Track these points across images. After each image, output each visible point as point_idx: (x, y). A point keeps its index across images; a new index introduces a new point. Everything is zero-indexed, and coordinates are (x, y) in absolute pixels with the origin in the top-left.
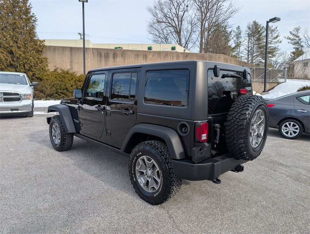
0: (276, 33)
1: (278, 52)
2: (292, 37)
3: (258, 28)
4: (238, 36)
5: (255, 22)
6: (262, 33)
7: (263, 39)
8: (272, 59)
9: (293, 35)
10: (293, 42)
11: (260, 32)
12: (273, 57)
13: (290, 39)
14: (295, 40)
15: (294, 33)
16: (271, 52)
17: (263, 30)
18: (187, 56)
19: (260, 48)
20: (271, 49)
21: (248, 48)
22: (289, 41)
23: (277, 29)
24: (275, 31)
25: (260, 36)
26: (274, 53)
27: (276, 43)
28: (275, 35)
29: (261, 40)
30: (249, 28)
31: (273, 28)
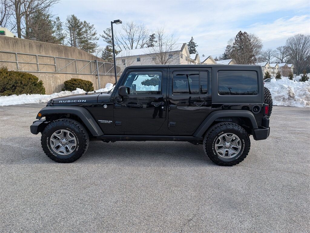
0: (94, 31)
1: (97, 48)
2: (106, 36)
3: (78, 23)
4: (59, 27)
5: (73, 16)
6: (81, 29)
7: (83, 34)
8: (93, 54)
9: (107, 34)
10: (107, 40)
11: (79, 27)
12: (93, 52)
13: (104, 37)
14: (108, 39)
15: (107, 32)
16: (92, 48)
17: (82, 26)
18: (41, 46)
19: (82, 43)
20: (91, 45)
21: (71, 41)
22: (104, 39)
23: (94, 27)
24: (93, 29)
25: (80, 31)
26: (94, 49)
27: (94, 39)
28: (93, 32)
29: (82, 35)
30: (69, 21)
31: (90, 25)
